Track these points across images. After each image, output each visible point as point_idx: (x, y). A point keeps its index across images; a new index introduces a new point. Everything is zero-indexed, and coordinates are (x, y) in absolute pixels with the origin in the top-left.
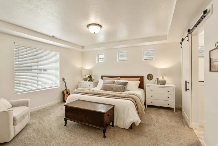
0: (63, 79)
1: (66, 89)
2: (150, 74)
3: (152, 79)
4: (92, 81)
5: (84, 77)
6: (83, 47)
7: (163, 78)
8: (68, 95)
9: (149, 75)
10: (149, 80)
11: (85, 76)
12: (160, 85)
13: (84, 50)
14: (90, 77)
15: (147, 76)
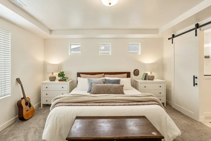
0: (18, 80)
1: (24, 98)
2: (137, 70)
3: (139, 74)
4: (65, 80)
5: (51, 75)
6: (51, 31)
7: (151, 73)
8: (28, 106)
9: (135, 70)
10: (135, 76)
11: (53, 73)
12: (148, 81)
13: (53, 36)
14: (62, 75)
15: (133, 72)
